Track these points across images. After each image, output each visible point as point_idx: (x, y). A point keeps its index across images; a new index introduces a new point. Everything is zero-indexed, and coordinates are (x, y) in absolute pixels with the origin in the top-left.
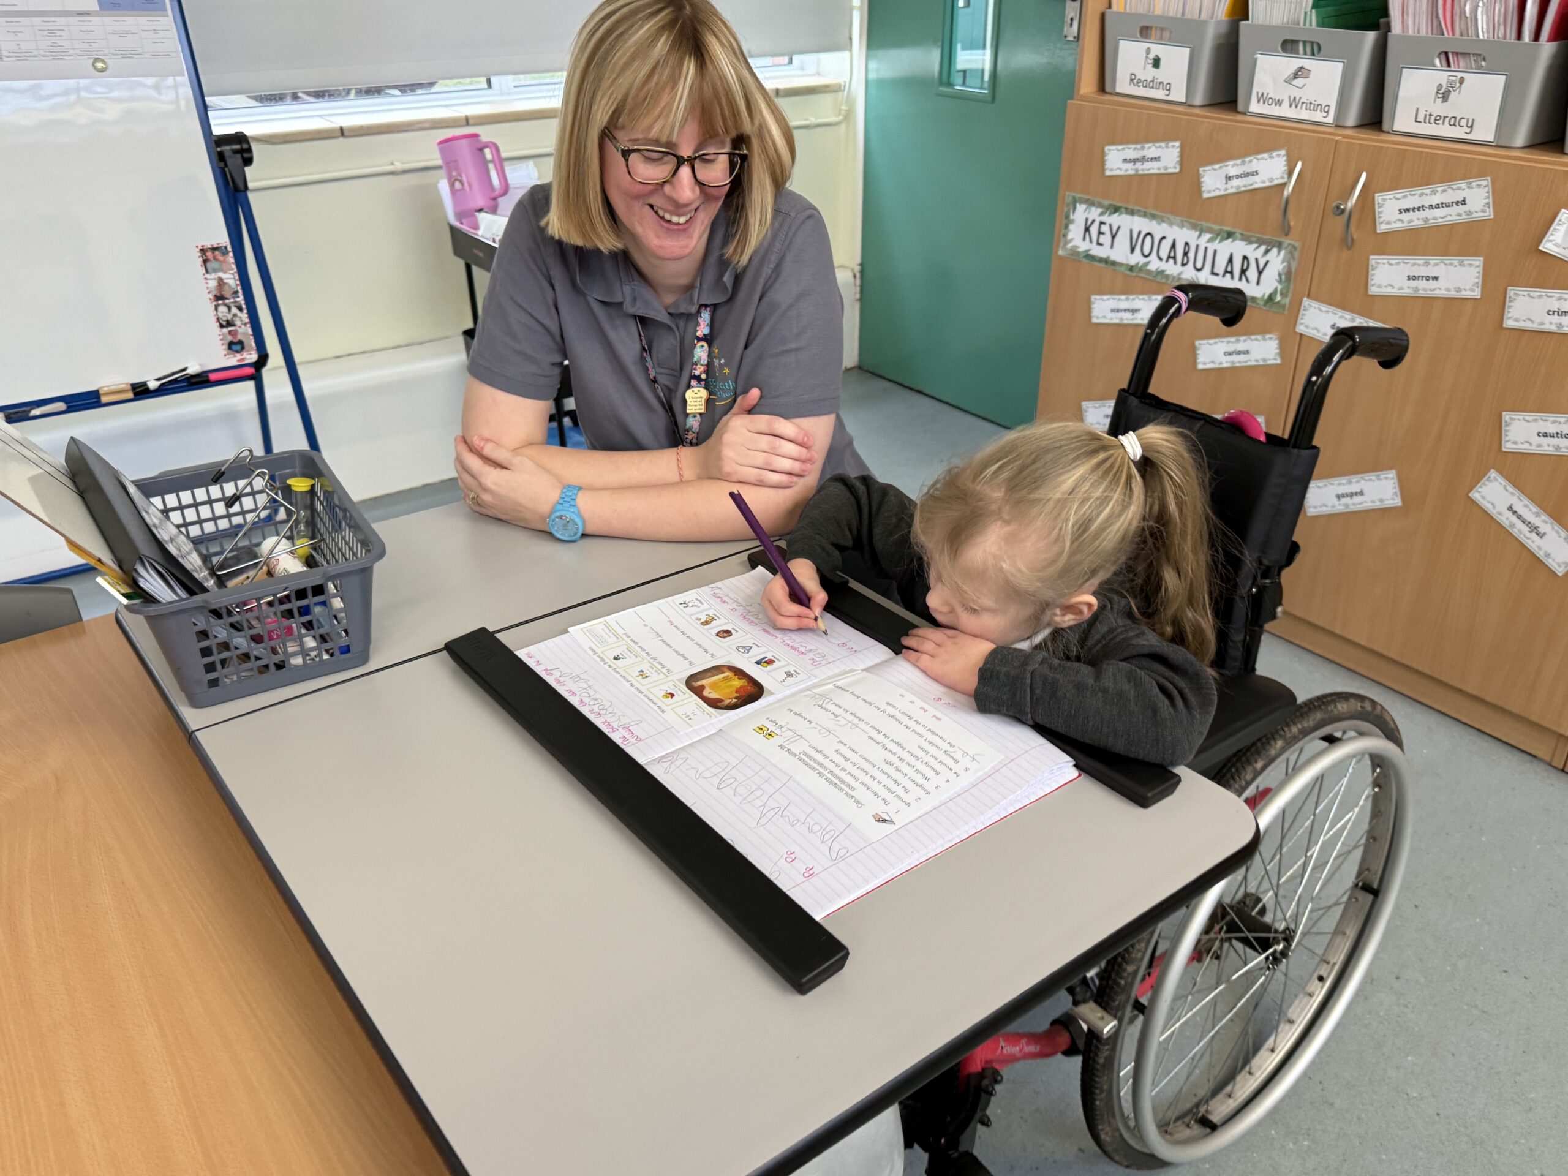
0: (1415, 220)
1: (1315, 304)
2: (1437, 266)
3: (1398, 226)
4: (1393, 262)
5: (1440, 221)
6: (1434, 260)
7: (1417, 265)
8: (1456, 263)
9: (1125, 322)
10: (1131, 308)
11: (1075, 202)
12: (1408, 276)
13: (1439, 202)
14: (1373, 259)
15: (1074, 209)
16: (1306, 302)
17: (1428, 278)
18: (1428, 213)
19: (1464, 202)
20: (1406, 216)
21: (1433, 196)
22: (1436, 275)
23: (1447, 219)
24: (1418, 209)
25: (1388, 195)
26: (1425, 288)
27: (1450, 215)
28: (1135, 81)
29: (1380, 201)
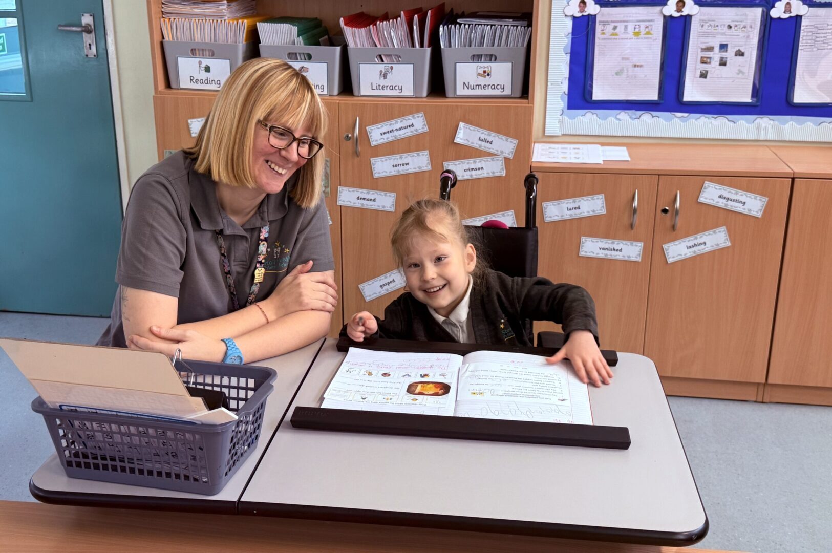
0: (390, 137)
1: (345, 189)
2: (406, 158)
3: (382, 141)
4: (383, 160)
5: (403, 136)
6: (404, 155)
7: (396, 159)
8: (415, 155)
12: (393, 165)
13: (400, 127)
14: (373, 160)
16: (340, 188)
17: (403, 165)
18: (396, 133)
19: (413, 125)
20: (385, 136)
21: (396, 125)
22: (407, 162)
23: (406, 135)
24: (391, 131)
25: (374, 127)
26: (402, 170)
27: (407, 133)
28: (194, 81)
29: (369, 130)
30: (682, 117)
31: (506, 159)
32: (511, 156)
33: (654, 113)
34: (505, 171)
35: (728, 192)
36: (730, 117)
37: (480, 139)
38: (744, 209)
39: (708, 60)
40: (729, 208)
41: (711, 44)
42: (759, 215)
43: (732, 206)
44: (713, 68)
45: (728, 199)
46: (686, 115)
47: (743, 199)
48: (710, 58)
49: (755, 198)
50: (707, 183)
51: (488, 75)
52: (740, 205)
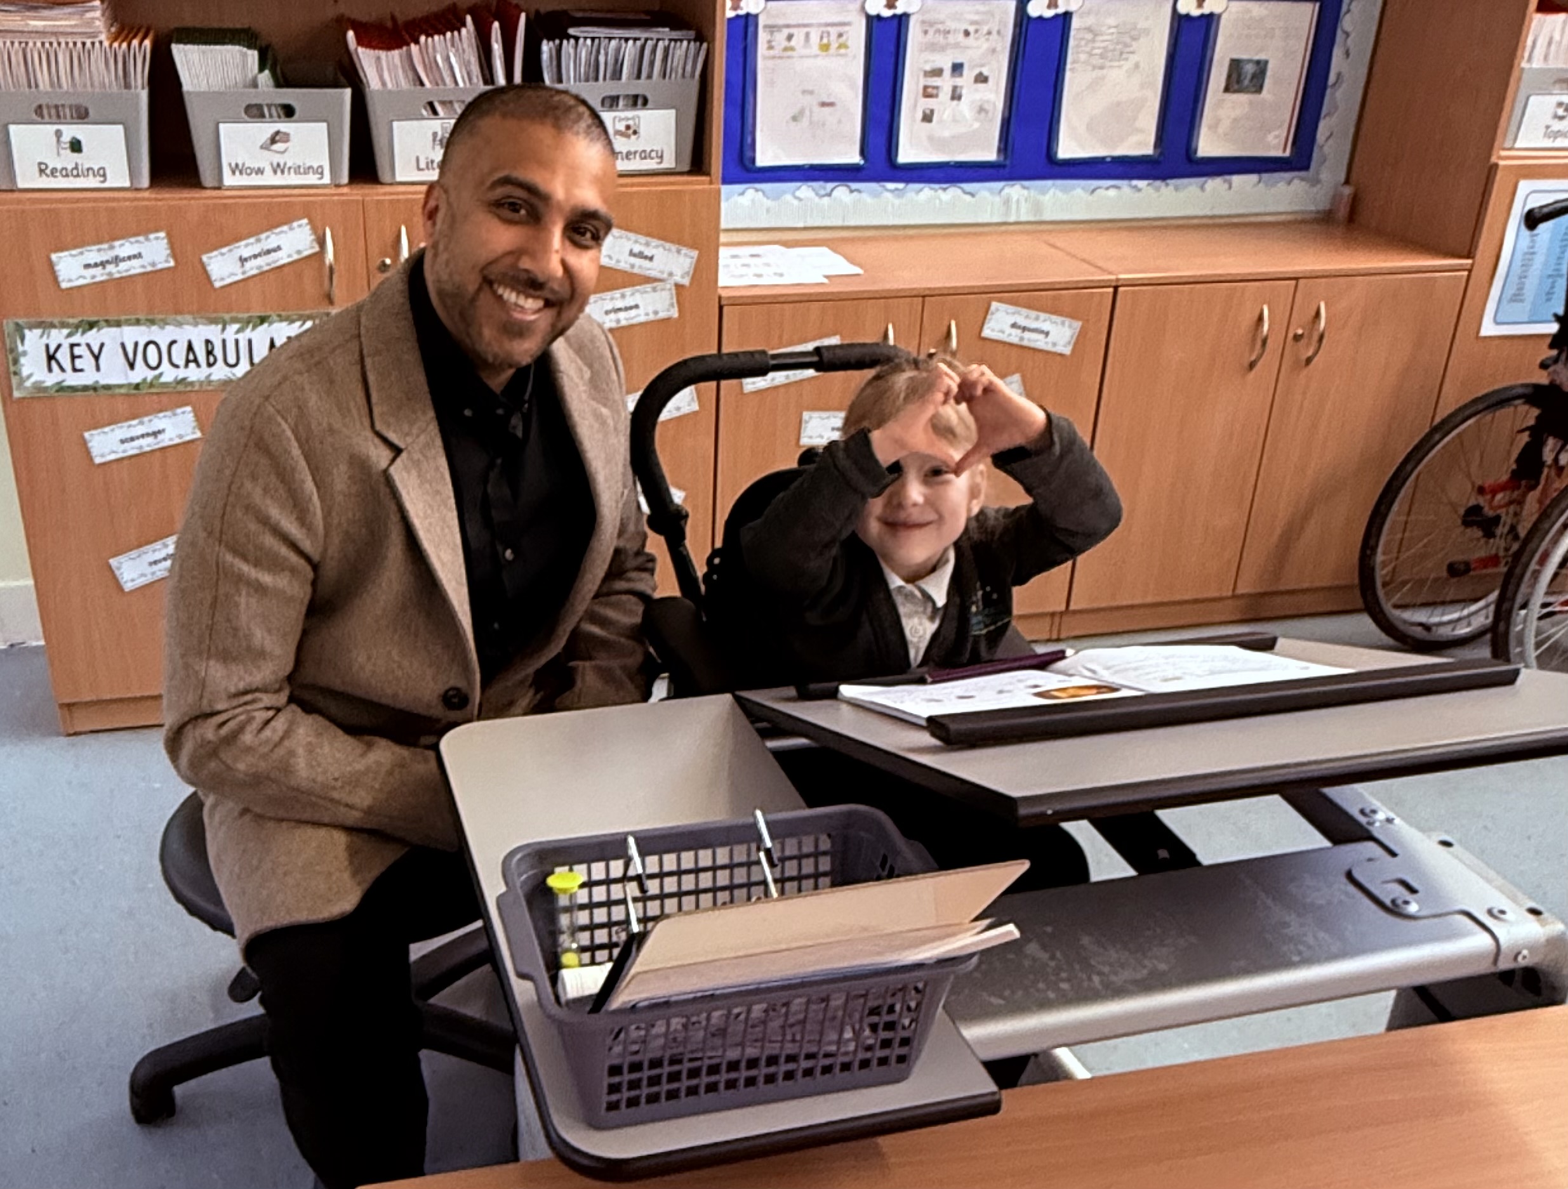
9: (148, 449)
10: (150, 431)
11: (19, 329)
15: (23, 339)
28: (48, 171)
30: (897, 189)
31: (679, 287)
32: (686, 281)
33: (854, 185)
34: (676, 309)
35: (1024, 317)
36: (968, 186)
37: (632, 254)
38: (1047, 343)
39: (935, 92)
40: (1025, 343)
41: (938, 65)
42: (1067, 351)
43: (1029, 340)
44: (942, 104)
45: (1024, 329)
46: (901, 186)
47: (1046, 326)
48: (937, 88)
49: (1063, 323)
50: (995, 305)
51: (635, 132)
52: (1041, 337)
